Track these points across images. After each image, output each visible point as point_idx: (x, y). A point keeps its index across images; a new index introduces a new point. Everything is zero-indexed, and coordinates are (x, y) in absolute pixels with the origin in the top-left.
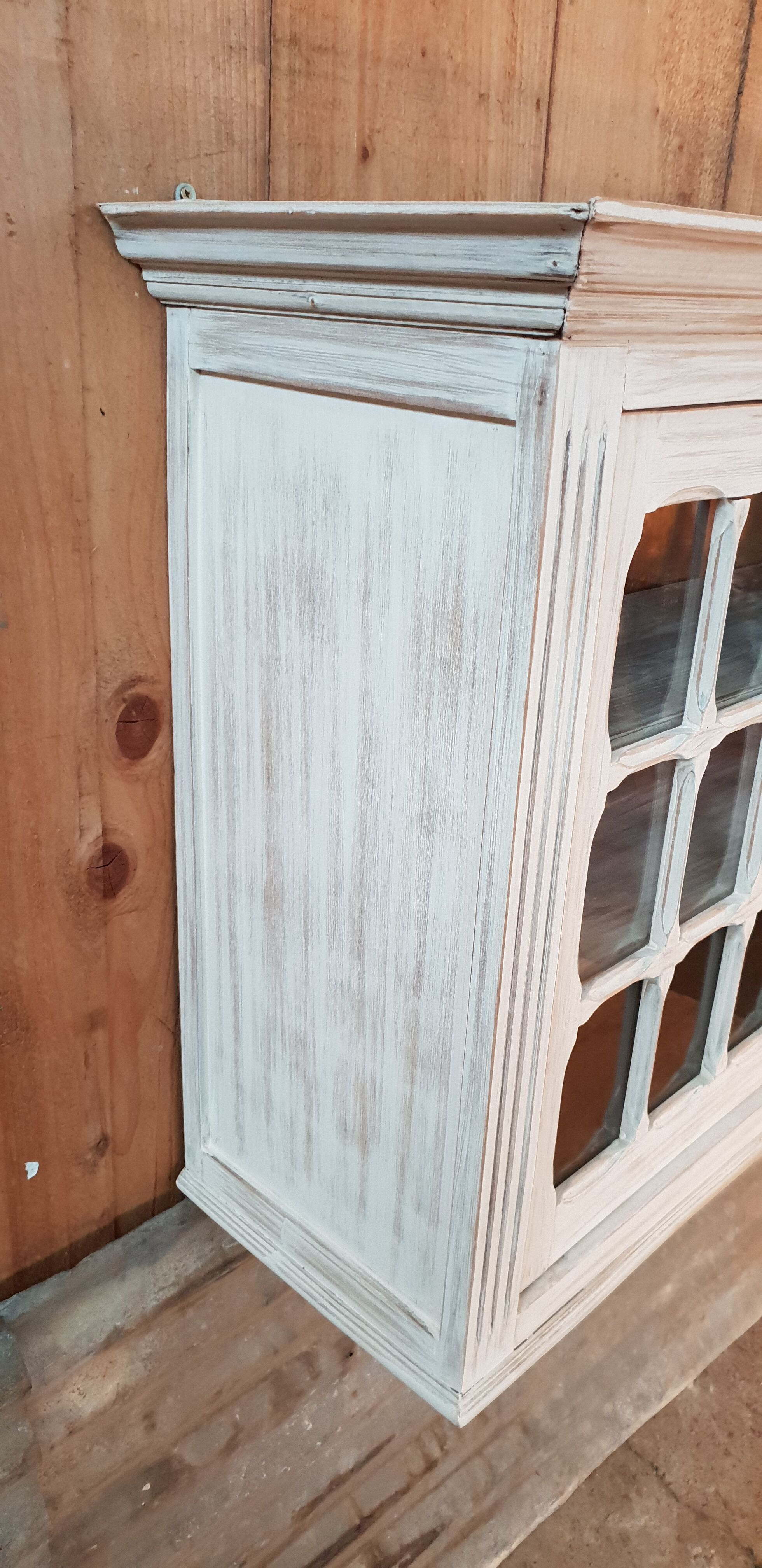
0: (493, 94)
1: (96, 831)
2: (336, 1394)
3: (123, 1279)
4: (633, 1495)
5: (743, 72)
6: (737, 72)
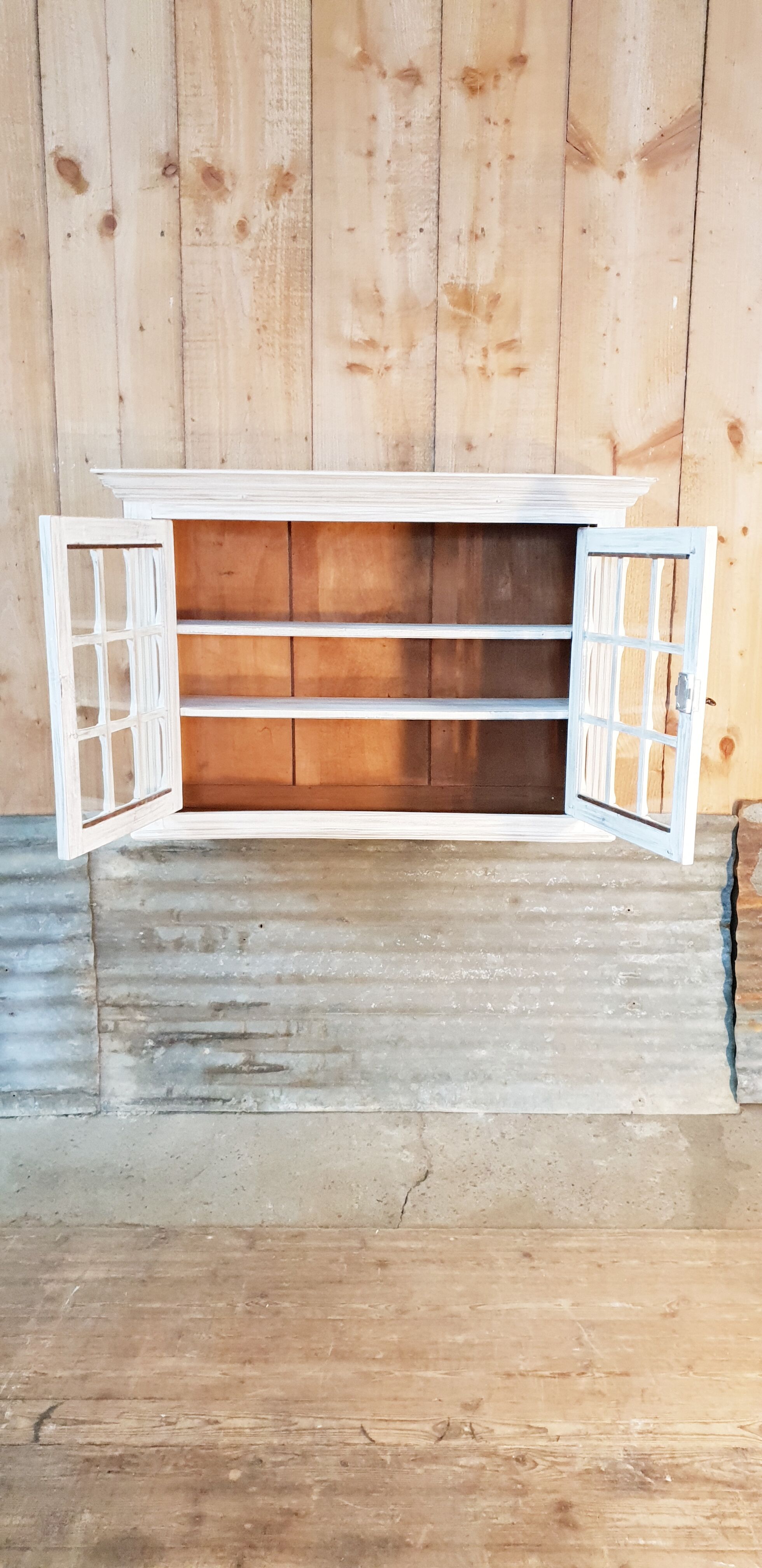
0: (282, 438)
2: (237, 958)
5: (435, 413)
6: (432, 414)
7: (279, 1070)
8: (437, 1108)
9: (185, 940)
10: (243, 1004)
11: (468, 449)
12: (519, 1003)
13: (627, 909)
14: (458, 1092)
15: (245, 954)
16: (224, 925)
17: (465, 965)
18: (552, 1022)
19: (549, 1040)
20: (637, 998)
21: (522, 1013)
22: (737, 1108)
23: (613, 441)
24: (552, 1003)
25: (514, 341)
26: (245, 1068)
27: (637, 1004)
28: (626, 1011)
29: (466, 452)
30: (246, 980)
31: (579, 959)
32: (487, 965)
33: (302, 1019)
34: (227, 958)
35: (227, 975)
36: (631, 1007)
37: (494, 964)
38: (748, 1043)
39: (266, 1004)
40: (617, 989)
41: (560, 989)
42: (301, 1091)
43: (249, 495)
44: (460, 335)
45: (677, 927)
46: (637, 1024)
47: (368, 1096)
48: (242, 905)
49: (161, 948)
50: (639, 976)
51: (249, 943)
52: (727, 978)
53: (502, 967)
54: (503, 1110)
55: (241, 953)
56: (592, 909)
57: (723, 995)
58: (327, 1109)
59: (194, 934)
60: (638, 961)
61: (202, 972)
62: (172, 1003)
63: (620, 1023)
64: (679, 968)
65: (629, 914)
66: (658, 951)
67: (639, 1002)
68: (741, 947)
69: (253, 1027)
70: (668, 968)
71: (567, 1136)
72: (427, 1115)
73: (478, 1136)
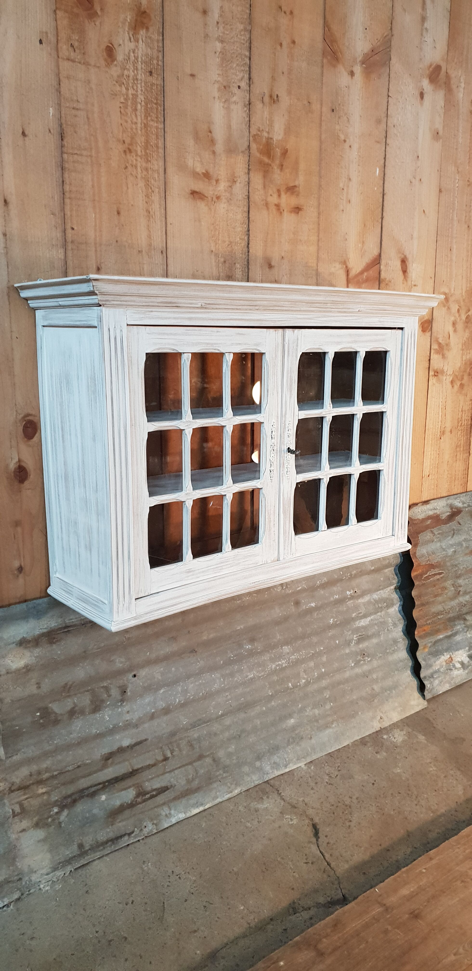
0: (144, 251)
1: (16, 460)
2: (120, 710)
3: (27, 621)
4: (265, 798)
5: (249, 238)
6: (246, 238)
7: (165, 791)
8: (277, 773)
9: (77, 708)
10: (128, 747)
11: (269, 268)
12: (306, 677)
13: (354, 591)
14: (286, 756)
15: (125, 704)
16: (107, 684)
17: (272, 660)
18: (324, 683)
19: (328, 696)
20: (364, 650)
21: (308, 683)
22: (425, 703)
23: (347, 267)
24: (323, 670)
25: (295, 186)
26: (139, 800)
27: (365, 654)
28: (360, 661)
29: (267, 269)
30: (128, 725)
31: (331, 633)
32: (284, 656)
33: (171, 743)
34: (110, 712)
35: (114, 727)
36: (363, 657)
37: (288, 653)
38: (424, 660)
39: (146, 740)
40: (353, 648)
41: (324, 659)
42: (184, 801)
43: (206, 304)
44: (264, 177)
45: (375, 596)
46: (366, 668)
47: (231, 784)
48: (121, 662)
49: (56, 722)
50: (363, 635)
51: (129, 693)
52: (405, 622)
53: (293, 654)
54: (314, 757)
55: (121, 704)
56: (337, 597)
57: (402, 634)
58: (207, 807)
59: (85, 700)
60: (361, 625)
61: (94, 731)
62: (70, 768)
63: (358, 670)
64: (381, 622)
65: (356, 594)
66: (370, 614)
67: (366, 653)
68: (416, 600)
69: (137, 762)
70: (376, 624)
71: (363, 760)
72: (272, 782)
73: (316, 783)
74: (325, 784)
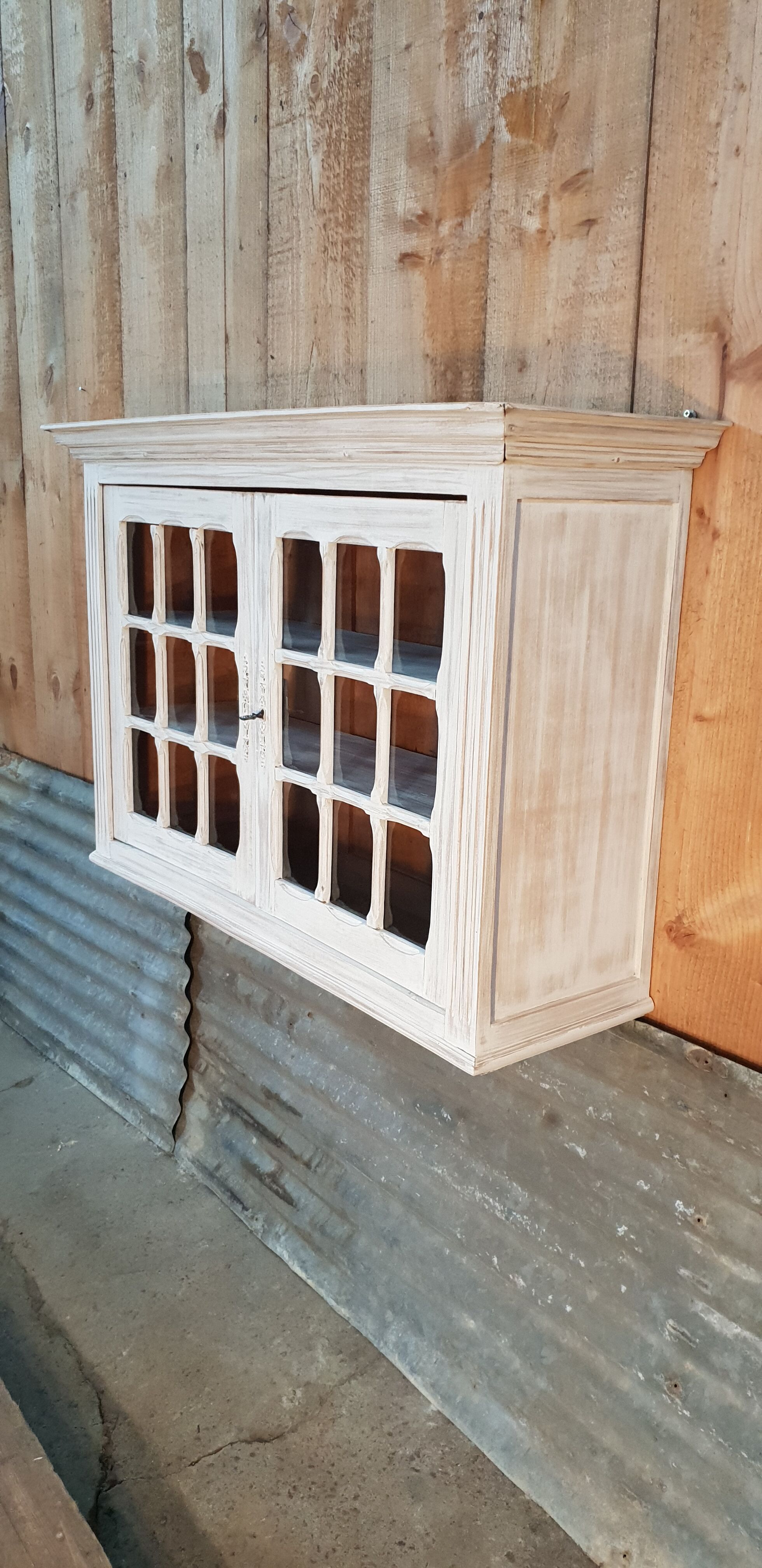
4: (341, 1356)
6: (483, 317)
7: (290, 1203)
9: (253, 999)
10: (284, 1102)
11: (520, 370)
13: (697, 1216)
14: (425, 1359)
15: (291, 1041)
16: (284, 998)
17: (482, 1182)
18: (567, 1337)
19: (548, 1361)
20: (685, 1378)
21: (531, 1298)
23: (722, 336)
24: (569, 1309)
25: (584, 172)
26: (268, 1180)
27: (681, 1387)
28: (662, 1389)
29: (518, 373)
30: (288, 1074)
31: (625, 1260)
32: (507, 1198)
33: (324, 1152)
34: (281, 1040)
36: (669, 1389)
37: (516, 1202)
39: (300, 1115)
40: (662, 1345)
44: (518, 179)
46: (675, 1425)
47: (345, 1294)
49: (238, 999)
50: (694, 1342)
51: (297, 1030)
53: (523, 1213)
54: (458, 1423)
55: (288, 1038)
58: (309, 1282)
59: (259, 998)
60: (707, 1318)
62: (240, 1068)
63: (652, 1406)
65: (698, 1226)
67: (685, 1389)
70: (746, 1359)
71: (479, 1523)
72: (385, 1363)
73: (390, 1434)
74: (391, 1450)
